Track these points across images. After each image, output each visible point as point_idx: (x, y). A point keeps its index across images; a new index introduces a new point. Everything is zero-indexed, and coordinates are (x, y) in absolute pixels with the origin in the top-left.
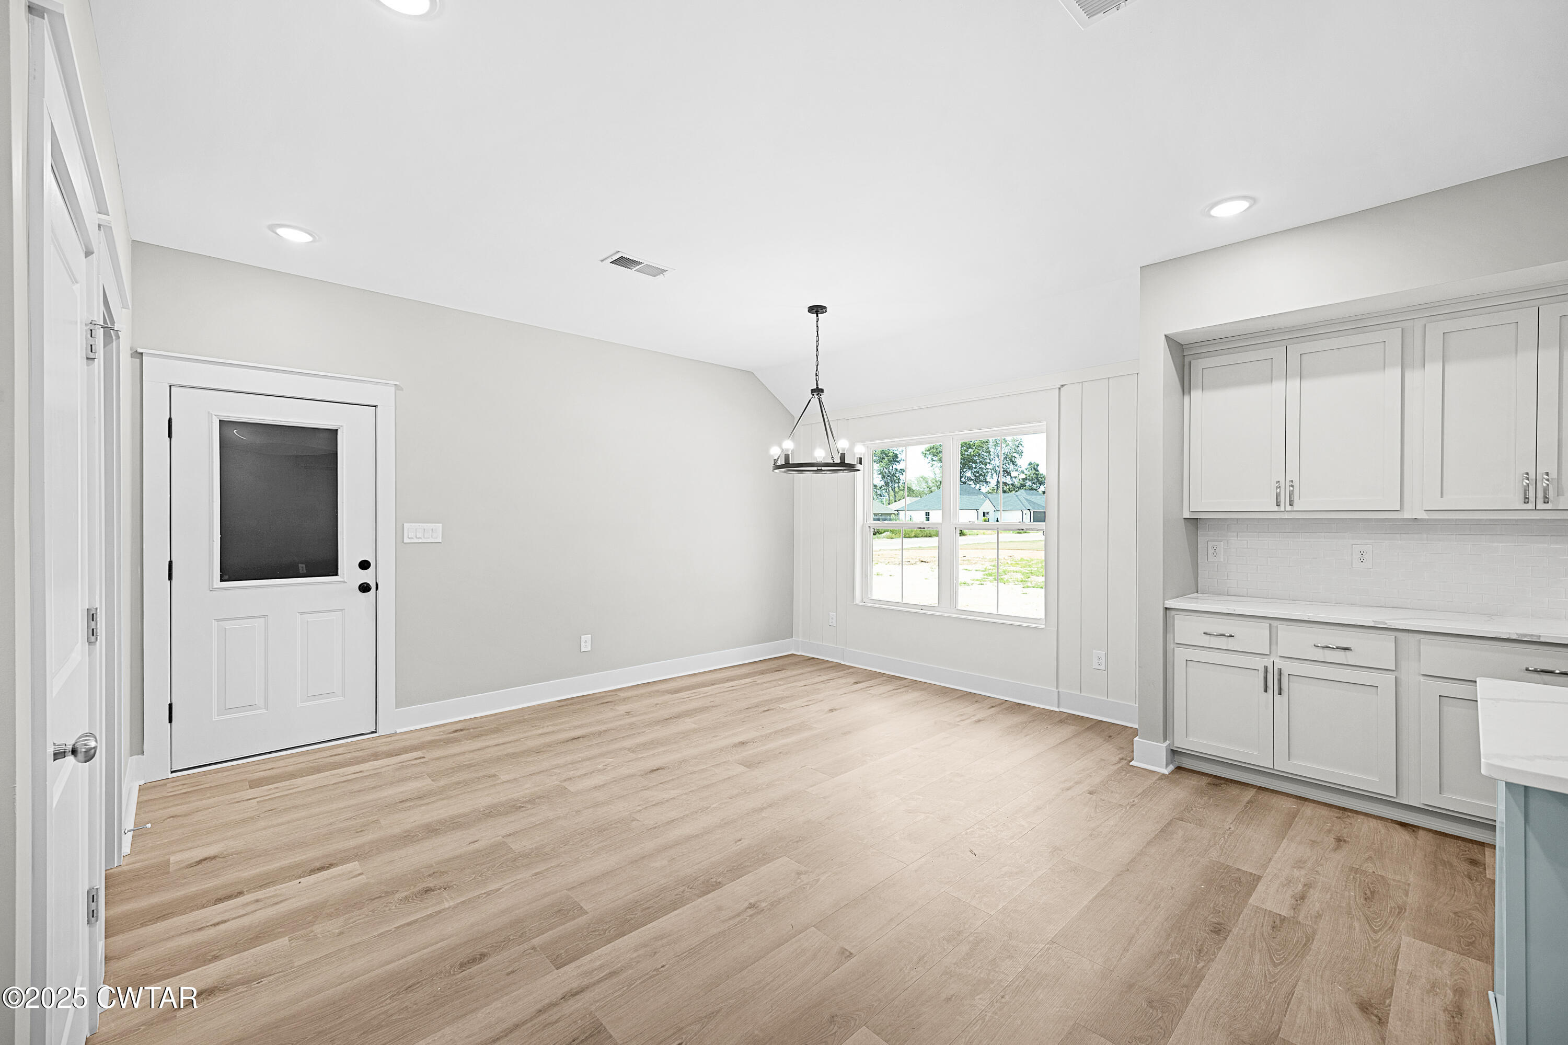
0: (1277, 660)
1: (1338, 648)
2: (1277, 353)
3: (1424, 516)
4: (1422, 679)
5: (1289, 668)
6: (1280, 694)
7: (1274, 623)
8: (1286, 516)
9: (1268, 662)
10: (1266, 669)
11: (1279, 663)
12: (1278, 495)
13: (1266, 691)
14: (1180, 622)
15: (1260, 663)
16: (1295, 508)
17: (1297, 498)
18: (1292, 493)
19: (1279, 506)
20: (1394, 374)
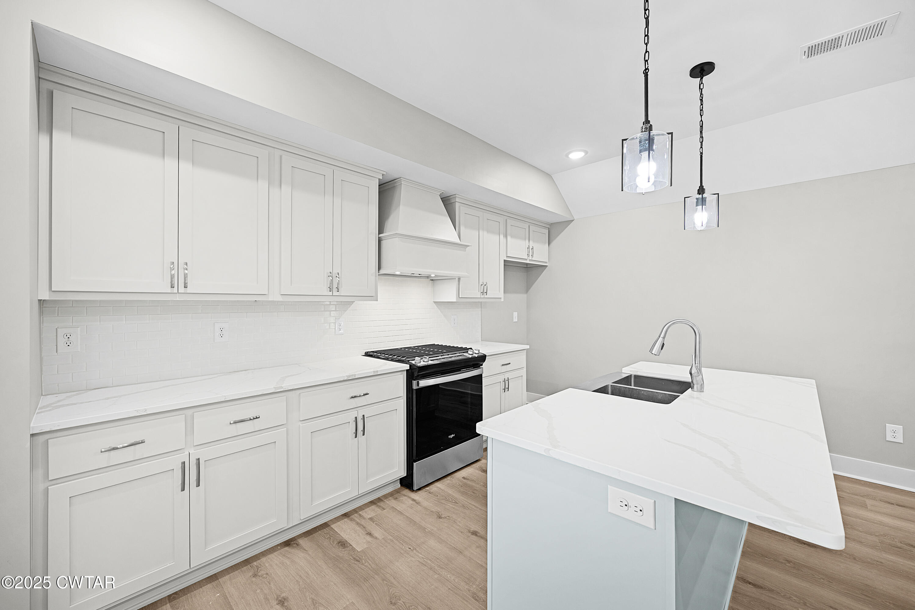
0: (194, 451)
3: (280, 299)
4: (300, 423)
5: (204, 454)
6: (198, 485)
7: (190, 412)
8: (178, 298)
10: (183, 464)
11: (195, 453)
12: (172, 277)
13: (183, 489)
16: (189, 290)
17: (189, 281)
18: (186, 276)
19: (172, 287)
20: (263, 184)
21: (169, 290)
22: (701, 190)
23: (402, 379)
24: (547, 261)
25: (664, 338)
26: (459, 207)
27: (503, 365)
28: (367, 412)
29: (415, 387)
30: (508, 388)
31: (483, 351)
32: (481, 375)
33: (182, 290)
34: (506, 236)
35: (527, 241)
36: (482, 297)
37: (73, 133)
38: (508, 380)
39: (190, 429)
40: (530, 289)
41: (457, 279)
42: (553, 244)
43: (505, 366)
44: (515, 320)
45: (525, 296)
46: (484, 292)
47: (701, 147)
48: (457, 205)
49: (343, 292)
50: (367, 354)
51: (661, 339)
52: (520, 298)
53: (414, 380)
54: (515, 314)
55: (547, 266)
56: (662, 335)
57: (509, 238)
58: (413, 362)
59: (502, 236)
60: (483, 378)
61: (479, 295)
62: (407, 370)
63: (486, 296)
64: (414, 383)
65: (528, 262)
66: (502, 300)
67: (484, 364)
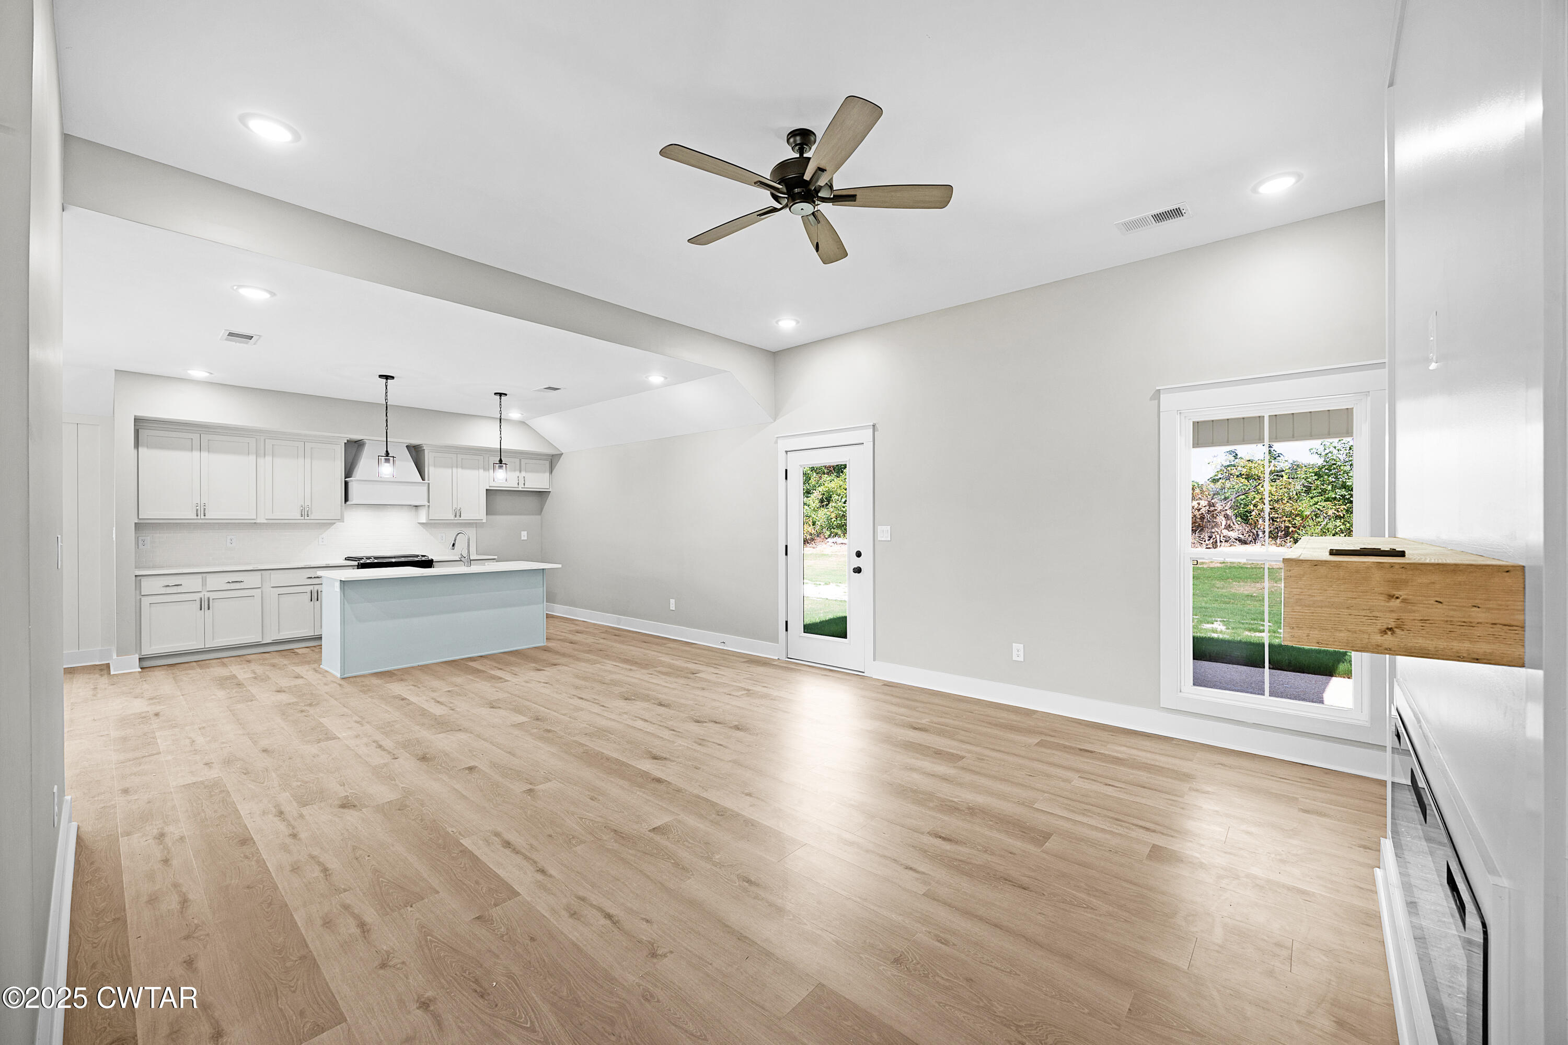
0: (206, 593)
1: (232, 582)
2: (195, 437)
3: (266, 522)
4: (272, 589)
5: (212, 595)
6: (209, 609)
7: (204, 575)
8: (200, 521)
9: (201, 595)
10: (201, 599)
11: (207, 595)
12: (197, 510)
13: (201, 609)
14: (145, 583)
15: (197, 597)
16: (206, 517)
17: (206, 512)
18: (205, 509)
19: (197, 516)
20: (252, 458)
21: (196, 517)
24: (548, 487)
26: (428, 453)
33: (203, 517)
34: (487, 470)
35: (518, 472)
36: (456, 519)
37: (148, 447)
39: (204, 583)
45: (538, 517)
46: (458, 515)
48: (426, 452)
49: (311, 517)
52: (531, 519)
55: (551, 491)
59: (482, 471)
61: (452, 517)
63: (460, 518)
65: (520, 489)
66: (484, 521)
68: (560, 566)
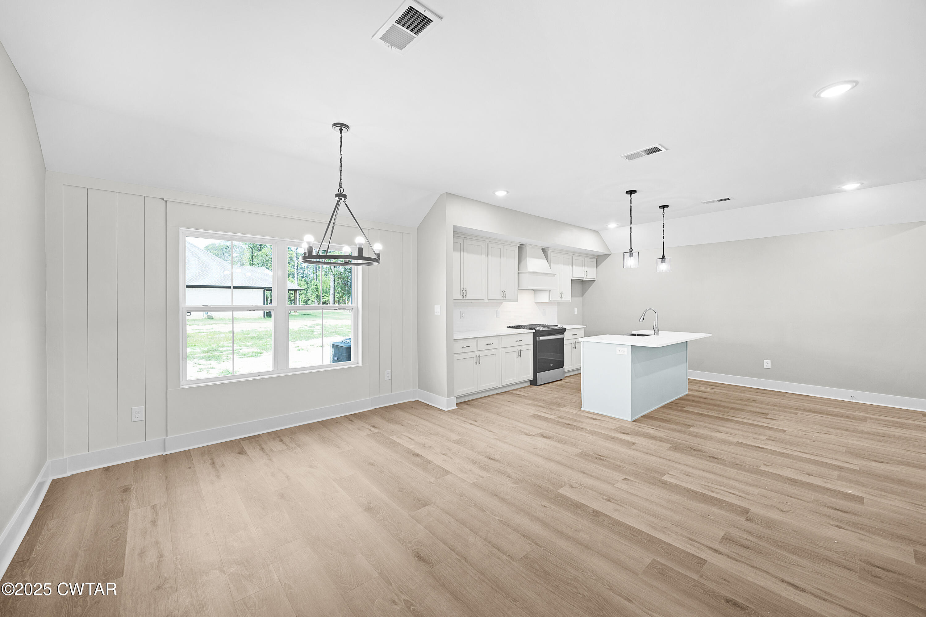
0: (477, 352)
1: (488, 344)
2: (462, 242)
3: (488, 302)
4: (502, 349)
5: (482, 354)
6: (480, 363)
10: (477, 356)
12: (463, 293)
15: (474, 354)
20: (483, 257)
21: (462, 298)
22: (663, 256)
23: (532, 336)
24: (595, 278)
25: (644, 315)
26: (550, 253)
27: (573, 335)
28: (522, 348)
29: (538, 340)
30: (576, 347)
31: (564, 327)
32: (564, 338)
34: (572, 266)
35: (584, 267)
36: (561, 299)
38: (576, 343)
39: (477, 345)
40: (584, 294)
41: (549, 291)
42: (598, 268)
43: (574, 335)
44: (576, 313)
45: (581, 298)
46: (562, 297)
47: (664, 238)
48: (549, 252)
49: (507, 298)
50: (508, 327)
51: (643, 316)
52: (579, 300)
53: (537, 337)
54: (576, 310)
55: (595, 281)
56: (643, 315)
57: (574, 266)
58: (536, 329)
59: (570, 266)
60: (565, 341)
61: (559, 299)
62: (534, 332)
63: (563, 299)
64: (538, 338)
65: (584, 279)
66: (570, 301)
67: (565, 333)
68: (710, 335)
